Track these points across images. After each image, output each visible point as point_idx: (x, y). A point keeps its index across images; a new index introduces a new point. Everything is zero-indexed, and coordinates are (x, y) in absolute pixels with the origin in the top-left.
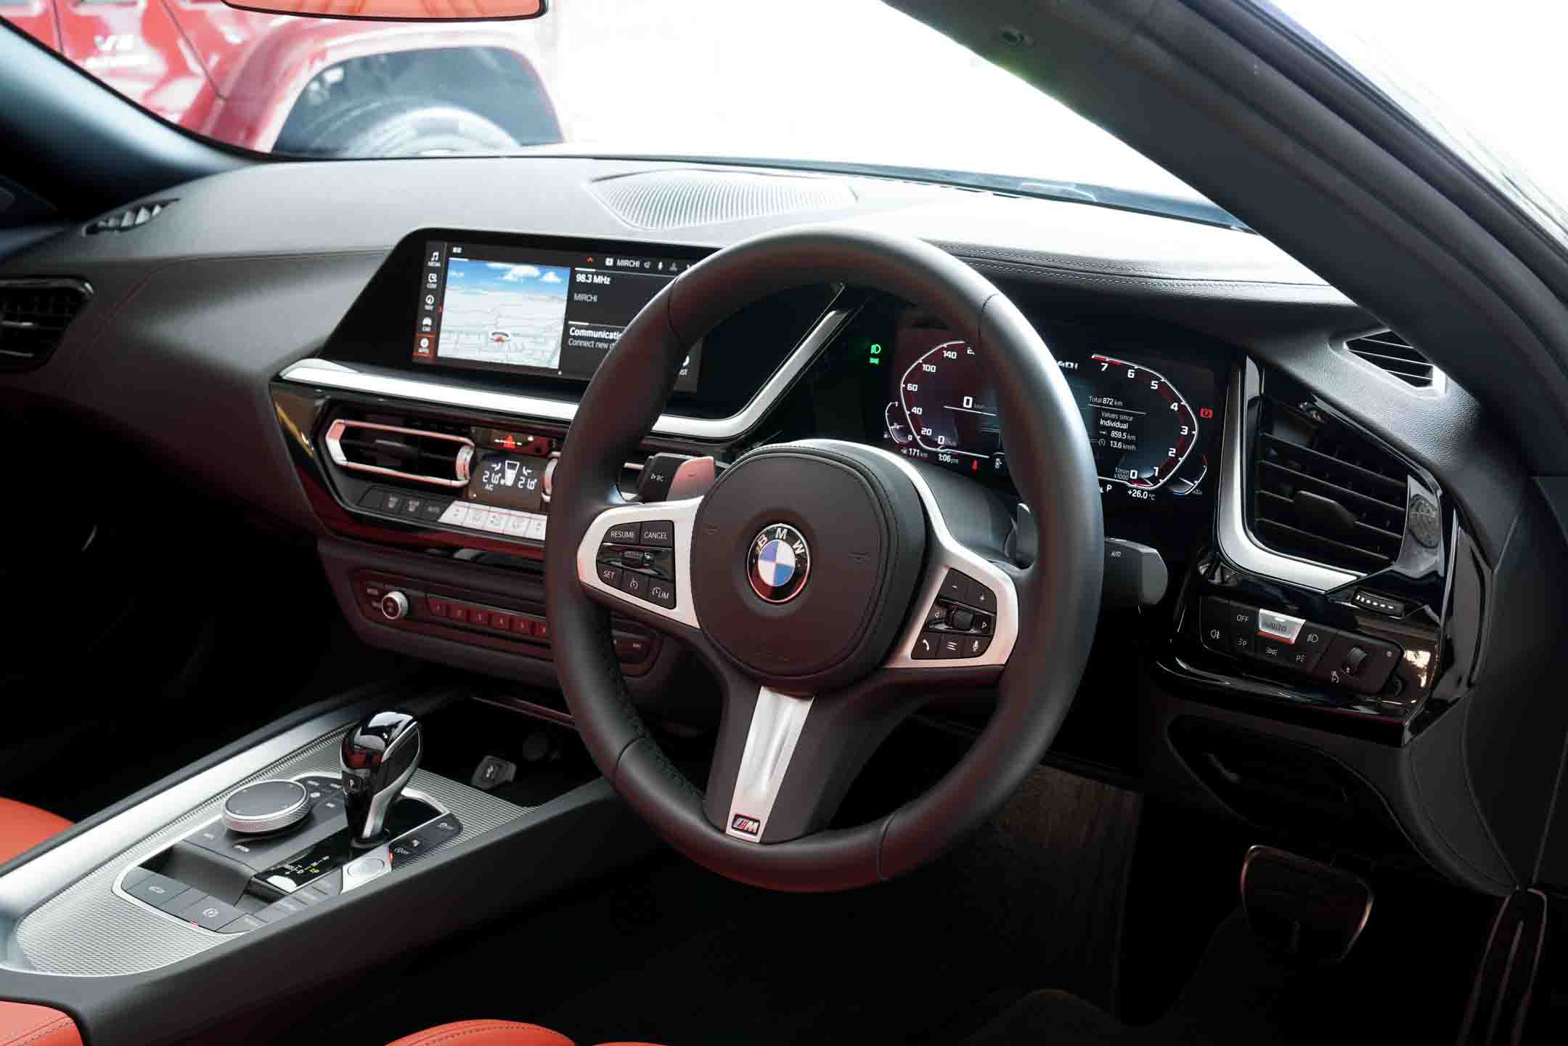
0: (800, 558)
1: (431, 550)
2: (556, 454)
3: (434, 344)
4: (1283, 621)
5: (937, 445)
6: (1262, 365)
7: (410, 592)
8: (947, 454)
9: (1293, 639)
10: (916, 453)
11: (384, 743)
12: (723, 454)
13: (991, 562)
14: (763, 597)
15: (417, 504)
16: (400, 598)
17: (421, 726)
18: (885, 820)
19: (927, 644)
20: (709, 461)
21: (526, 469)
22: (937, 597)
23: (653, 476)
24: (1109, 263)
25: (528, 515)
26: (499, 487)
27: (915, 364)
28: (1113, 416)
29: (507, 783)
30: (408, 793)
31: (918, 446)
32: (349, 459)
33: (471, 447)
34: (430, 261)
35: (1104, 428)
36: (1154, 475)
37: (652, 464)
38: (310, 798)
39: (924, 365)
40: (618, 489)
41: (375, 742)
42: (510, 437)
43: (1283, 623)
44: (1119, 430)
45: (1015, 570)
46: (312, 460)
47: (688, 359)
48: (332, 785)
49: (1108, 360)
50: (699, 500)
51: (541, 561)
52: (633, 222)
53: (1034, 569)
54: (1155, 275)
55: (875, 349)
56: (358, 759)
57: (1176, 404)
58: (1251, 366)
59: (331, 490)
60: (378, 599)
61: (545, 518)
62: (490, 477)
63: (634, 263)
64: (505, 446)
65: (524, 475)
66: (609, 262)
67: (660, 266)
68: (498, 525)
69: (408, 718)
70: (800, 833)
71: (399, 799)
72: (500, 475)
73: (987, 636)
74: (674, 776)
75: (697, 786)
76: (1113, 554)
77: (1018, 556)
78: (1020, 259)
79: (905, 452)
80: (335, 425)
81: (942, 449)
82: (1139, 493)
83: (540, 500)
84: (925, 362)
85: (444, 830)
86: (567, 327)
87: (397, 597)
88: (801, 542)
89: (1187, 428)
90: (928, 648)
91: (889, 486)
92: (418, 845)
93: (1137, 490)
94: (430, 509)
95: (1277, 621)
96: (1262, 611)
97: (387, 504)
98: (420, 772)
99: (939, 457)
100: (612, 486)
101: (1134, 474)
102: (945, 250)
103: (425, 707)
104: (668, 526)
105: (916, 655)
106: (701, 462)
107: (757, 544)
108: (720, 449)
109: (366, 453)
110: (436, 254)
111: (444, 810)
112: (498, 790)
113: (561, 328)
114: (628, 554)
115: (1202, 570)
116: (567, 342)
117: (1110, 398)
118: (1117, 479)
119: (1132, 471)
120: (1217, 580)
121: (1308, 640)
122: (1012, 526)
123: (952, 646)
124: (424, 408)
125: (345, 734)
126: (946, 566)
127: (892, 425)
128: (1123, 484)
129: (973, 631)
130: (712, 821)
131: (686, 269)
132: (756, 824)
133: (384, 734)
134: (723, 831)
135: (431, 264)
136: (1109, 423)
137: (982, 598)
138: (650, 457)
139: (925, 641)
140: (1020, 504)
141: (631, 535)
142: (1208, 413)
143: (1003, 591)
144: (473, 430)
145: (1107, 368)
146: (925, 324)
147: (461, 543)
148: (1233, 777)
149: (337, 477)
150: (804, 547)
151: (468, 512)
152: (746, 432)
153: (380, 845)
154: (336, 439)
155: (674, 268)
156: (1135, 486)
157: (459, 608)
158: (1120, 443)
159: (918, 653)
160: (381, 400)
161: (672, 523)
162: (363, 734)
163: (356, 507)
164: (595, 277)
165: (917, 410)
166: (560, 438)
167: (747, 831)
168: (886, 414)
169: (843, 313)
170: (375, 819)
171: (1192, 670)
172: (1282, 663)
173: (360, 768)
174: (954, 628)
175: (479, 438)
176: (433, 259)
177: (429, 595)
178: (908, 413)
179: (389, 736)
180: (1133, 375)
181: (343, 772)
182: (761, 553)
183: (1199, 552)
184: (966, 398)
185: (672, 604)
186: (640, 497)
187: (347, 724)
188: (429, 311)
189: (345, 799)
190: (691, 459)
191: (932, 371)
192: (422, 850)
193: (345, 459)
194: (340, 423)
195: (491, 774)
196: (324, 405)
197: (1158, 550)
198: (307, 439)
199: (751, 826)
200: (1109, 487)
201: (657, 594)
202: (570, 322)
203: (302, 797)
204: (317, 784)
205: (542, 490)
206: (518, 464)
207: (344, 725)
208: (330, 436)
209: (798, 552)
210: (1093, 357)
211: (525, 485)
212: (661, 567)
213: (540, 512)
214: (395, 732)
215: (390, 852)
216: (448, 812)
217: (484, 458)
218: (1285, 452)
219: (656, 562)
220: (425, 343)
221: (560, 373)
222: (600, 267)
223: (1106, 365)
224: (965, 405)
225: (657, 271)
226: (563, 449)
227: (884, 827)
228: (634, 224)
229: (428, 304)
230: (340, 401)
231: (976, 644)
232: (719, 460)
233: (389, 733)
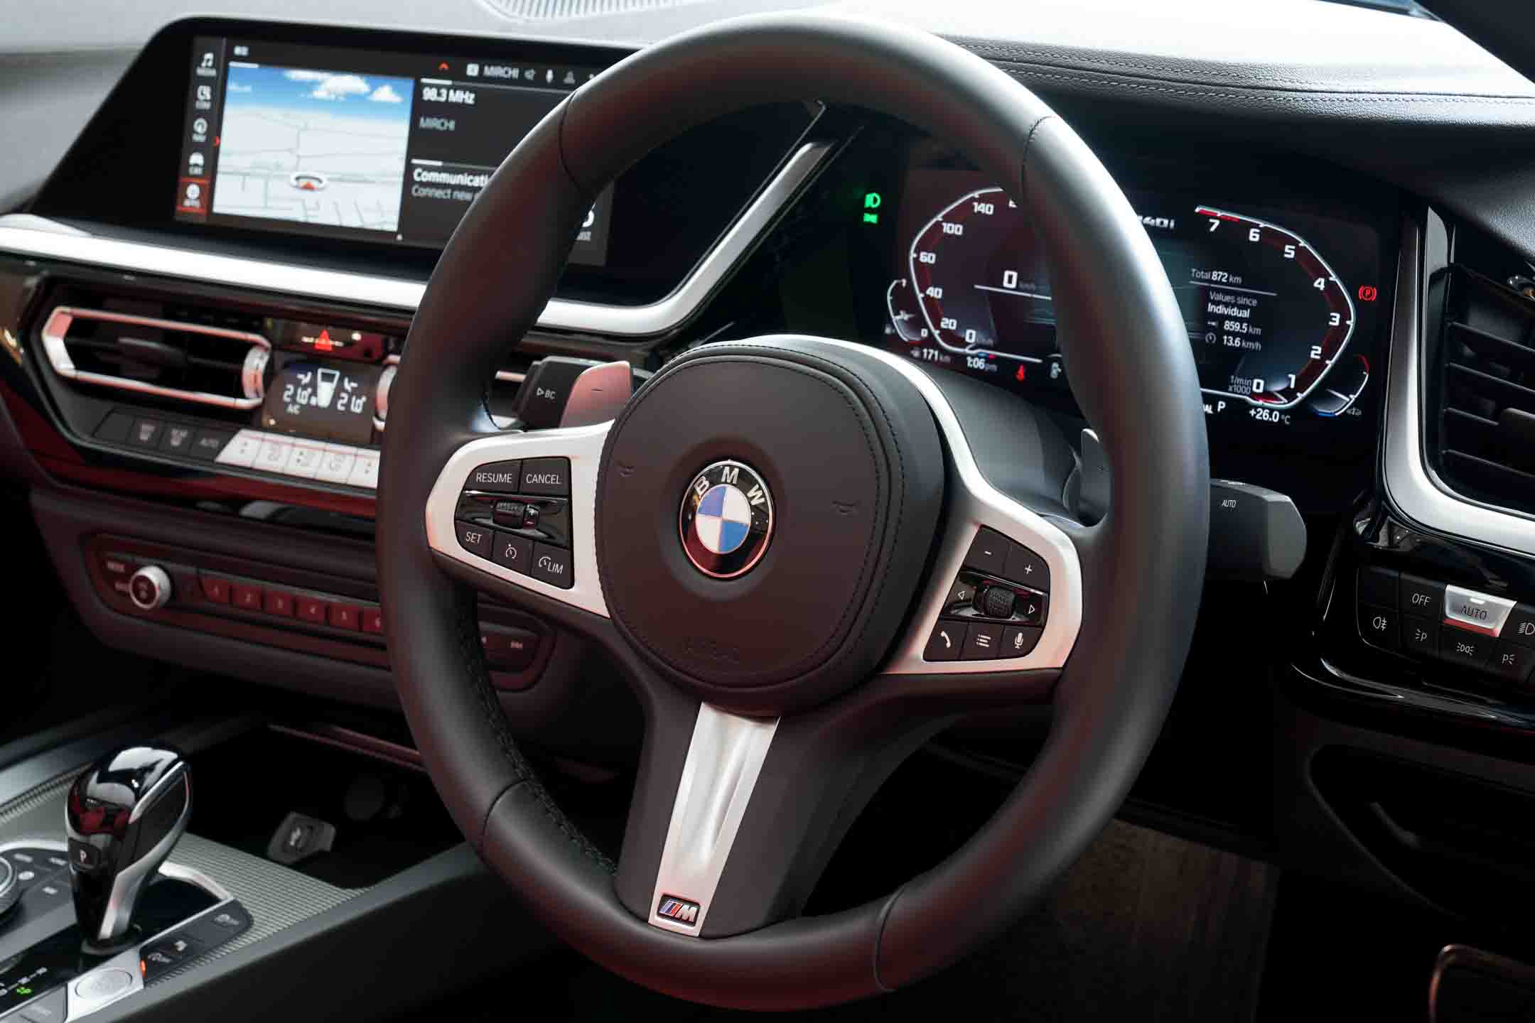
0: (758, 511)
1: (203, 505)
2: (395, 358)
3: (208, 194)
4: (1481, 602)
5: (963, 344)
6: (1452, 219)
7: (169, 566)
8: (980, 358)
9: (1498, 630)
10: (933, 356)
11: (132, 795)
12: (646, 360)
13: (1041, 516)
14: (705, 570)
15: (184, 434)
16: (155, 574)
17: (189, 768)
18: (888, 900)
19: (948, 640)
20: (624, 368)
21: (349, 382)
22: (961, 569)
23: (540, 392)
24: (1220, 69)
25: (353, 450)
26: (307, 409)
27: (930, 225)
28: (1228, 298)
29: (322, 854)
30: (169, 870)
31: (934, 345)
32: (79, 367)
33: (266, 349)
34: (200, 66)
35: (1214, 316)
36: (1289, 387)
37: (540, 371)
38: (18, 880)
39: (944, 224)
40: (487, 411)
41: (119, 793)
42: (325, 333)
43: (1483, 605)
44: (1235, 319)
45: (1078, 528)
46: (21, 371)
47: (591, 215)
48: (53, 860)
49: (1219, 214)
50: (607, 426)
51: (373, 520)
52: (508, 11)
53: (1103, 527)
54: (1288, 85)
55: (872, 200)
56: (91, 819)
57: (1323, 280)
58: (1434, 221)
59: (53, 415)
60: (125, 578)
61: (378, 454)
62: (295, 394)
63: (510, 72)
64: (317, 347)
65: (346, 391)
66: (472, 70)
67: (550, 75)
68: (307, 465)
69: (169, 756)
70: (759, 921)
71: (155, 880)
72: (310, 390)
73: (1036, 627)
74: (572, 838)
75: (606, 854)
76: (1224, 504)
77: (1082, 506)
78: (1087, 64)
79: (916, 354)
80: (57, 316)
81: (972, 349)
82: (1266, 413)
83: (370, 428)
84: (947, 219)
85: (224, 925)
86: (409, 168)
87: (154, 574)
88: (760, 488)
89: (1338, 316)
90: (948, 645)
91: (890, 403)
92: (186, 948)
93: (1264, 408)
94: (204, 442)
95: (1474, 604)
96: (1450, 589)
97: (138, 435)
98: (188, 838)
99: (966, 362)
100: (480, 405)
101: (1258, 385)
102: (975, 52)
103: (196, 741)
104: (562, 466)
105: (930, 655)
106: (609, 368)
107: (693, 491)
108: (639, 350)
109: (104, 358)
110: (209, 56)
111: (225, 895)
112: (309, 864)
113: (401, 167)
114: (503, 507)
115: (1360, 528)
116: (410, 191)
117: (1224, 271)
118: (1233, 392)
119: (1256, 381)
120: (1382, 542)
121: (1521, 631)
122: (1074, 462)
123: (984, 641)
124: (191, 290)
125: (73, 781)
126: (976, 523)
127: (897, 313)
128: (1244, 400)
129: (1015, 618)
130: (627, 903)
131: (588, 80)
132: (694, 909)
133: (133, 781)
134: (644, 920)
135: (200, 72)
136: (1221, 310)
137: (1029, 569)
138: (535, 363)
139: (943, 634)
140: (1085, 430)
141: (506, 478)
142: (1370, 293)
143: (1059, 558)
144: (269, 323)
145: (1218, 227)
146: (944, 163)
147: (252, 494)
148: (1409, 838)
149: (60, 394)
150: (763, 496)
151: (260, 449)
152: (678, 325)
153: (126, 949)
154: (57, 336)
155: (570, 79)
156: (1260, 402)
157: (249, 588)
158: (1237, 340)
159: (934, 652)
160: (126, 277)
161: (567, 461)
162: (100, 781)
163: (90, 439)
164: (452, 92)
165: (935, 292)
166: (401, 335)
167: (680, 920)
168: (889, 298)
169: (826, 145)
170: (118, 911)
171: (1346, 676)
172: (1479, 665)
173: (95, 833)
174: (987, 614)
175: (278, 335)
176: (204, 64)
177: (203, 571)
178: (920, 296)
179: (141, 784)
180: (1258, 236)
181: (71, 840)
182: (699, 504)
183: (1355, 501)
184: (1007, 273)
185: (568, 580)
186: (522, 423)
187: (74, 769)
188: (198, 143)
189: (72, 882)
190: (598, 365)
191: (956, 233)
192: (192, 955)
193: (72, 366)
194: (63, 313)
195: (297, 841)
196: (38, 286)
197: (1290, 497)
198: (13, 336)
199: (687, 911)
200: (1221, 405)
201: (547, 567)
202: (415, 161)
203: (6, 878)
204: (28, 859)
205: (372, 412)
206: (338, 374)
207: (68, 771)
208: (49, 333)
209: (754, 502)
210: (1197, 210)
211: (348, 405)
212: (552, 527)
213: (369, 445)
214: (150, 778)
215: (142, 959)
216: (231, 898)
217: (286, 365)
218: (1488, 351)
219: (543, 518)
220: (193, 191)
221: (399, 237)
222: (459, 78)
223: (1217, 223)
224: (1006, 284)
225: (543, 83)
226: (403, 353)
227: (882, 915)
228: (511, 14)
229: (197, 133)
230: (64, 280)
231: (1019, 639)
232: (636, 367)
233: (141, 780)
